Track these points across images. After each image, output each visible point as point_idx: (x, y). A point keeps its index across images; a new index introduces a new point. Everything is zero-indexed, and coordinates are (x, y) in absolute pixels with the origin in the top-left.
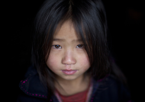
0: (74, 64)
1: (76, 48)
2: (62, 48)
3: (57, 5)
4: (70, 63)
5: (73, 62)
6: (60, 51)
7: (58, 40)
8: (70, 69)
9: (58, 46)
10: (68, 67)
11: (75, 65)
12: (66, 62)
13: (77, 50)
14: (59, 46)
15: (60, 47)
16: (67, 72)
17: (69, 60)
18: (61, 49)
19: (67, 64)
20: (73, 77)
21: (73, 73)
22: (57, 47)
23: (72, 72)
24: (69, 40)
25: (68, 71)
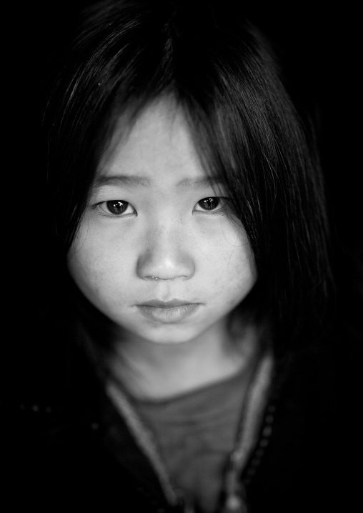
0: (187, 277)
1: (195, 210)
2: (135, 212)
3: (113, 37)
4: (171, 274)
5: (184, 271)
6: (129, 224)
7: (123, 179)
8: (170, 299)
9: (118, 207)
10: (161, 292)
11: (192, 281)
12: (152, 270)
13: (199, 220)
14: (126, 204)
15: (129, 210)
16: (159, 309)
17: (166, 264)
18: (133, 217)
19: (159, 279)
20: (181, 334)
21: (184, 315)
22: (116, 207)
23: (177, 313)
24: (165, 181)
25: (163, 306)
